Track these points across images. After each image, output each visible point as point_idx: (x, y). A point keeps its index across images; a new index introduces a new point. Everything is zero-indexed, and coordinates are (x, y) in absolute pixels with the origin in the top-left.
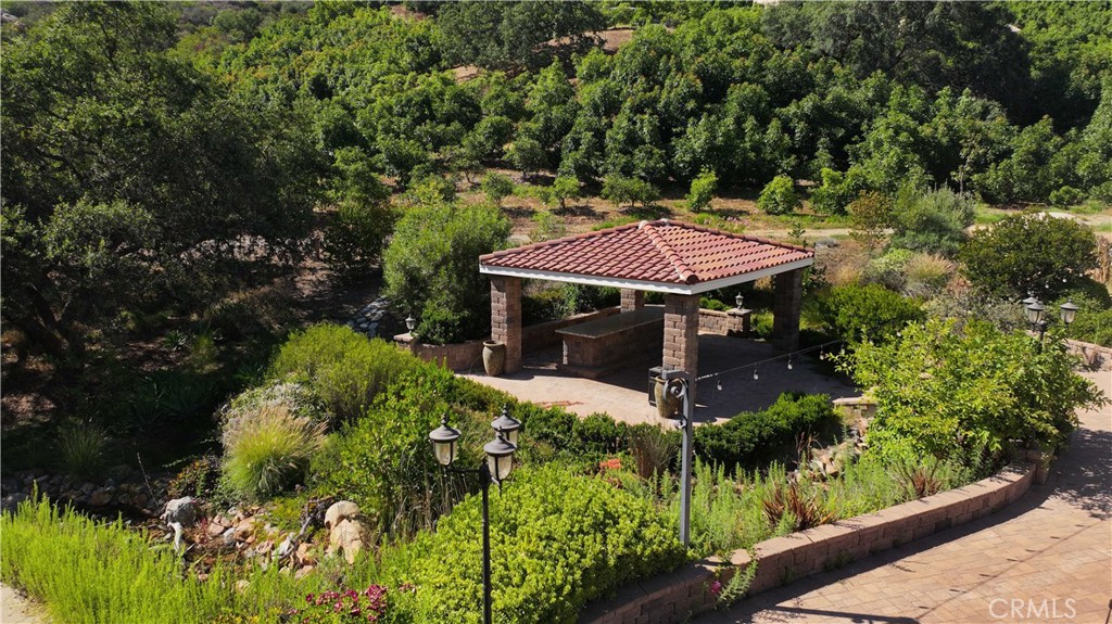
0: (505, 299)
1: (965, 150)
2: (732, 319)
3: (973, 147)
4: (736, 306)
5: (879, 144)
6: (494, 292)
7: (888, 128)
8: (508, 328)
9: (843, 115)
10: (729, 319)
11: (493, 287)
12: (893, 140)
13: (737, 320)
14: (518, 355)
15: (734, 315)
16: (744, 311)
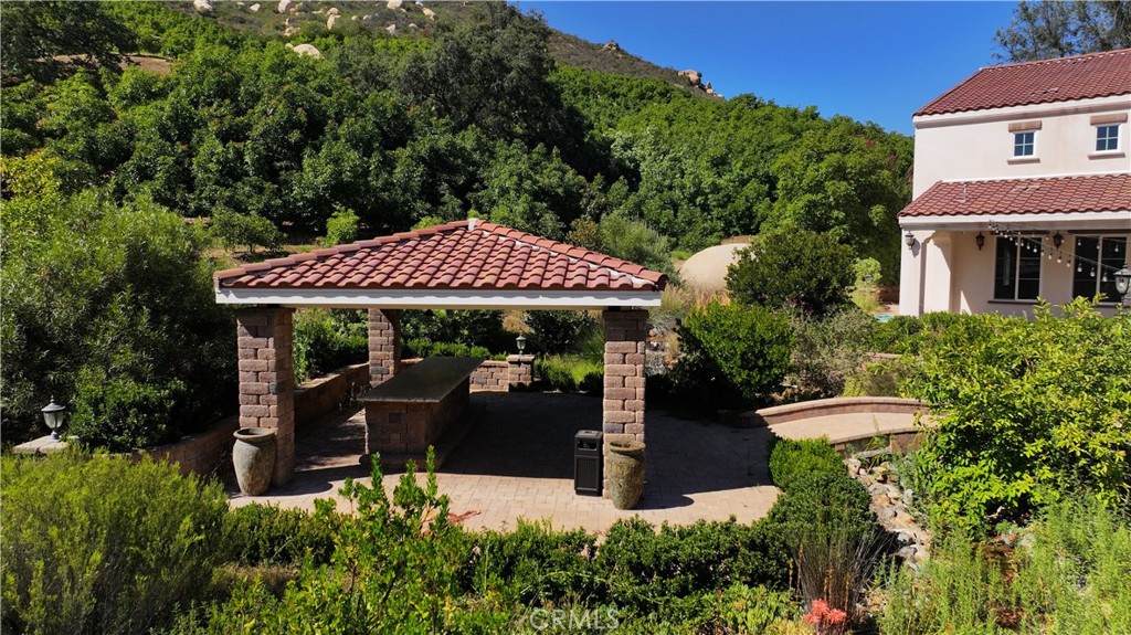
0: (272, 350)
1: (585, 200)
2: (516, 368)
3: (593, 197)
4: (516, 352)
5: (504, 191)
6: (244, 338)
7: (511, 175)
8: (279, 402)
9: (460, 161)
10: (511, 368)
11: (240, 329)
12: (519, 189)
13: (523, 368)
14: (290, 449)
15: (519, 363)
16: (530, 357)
